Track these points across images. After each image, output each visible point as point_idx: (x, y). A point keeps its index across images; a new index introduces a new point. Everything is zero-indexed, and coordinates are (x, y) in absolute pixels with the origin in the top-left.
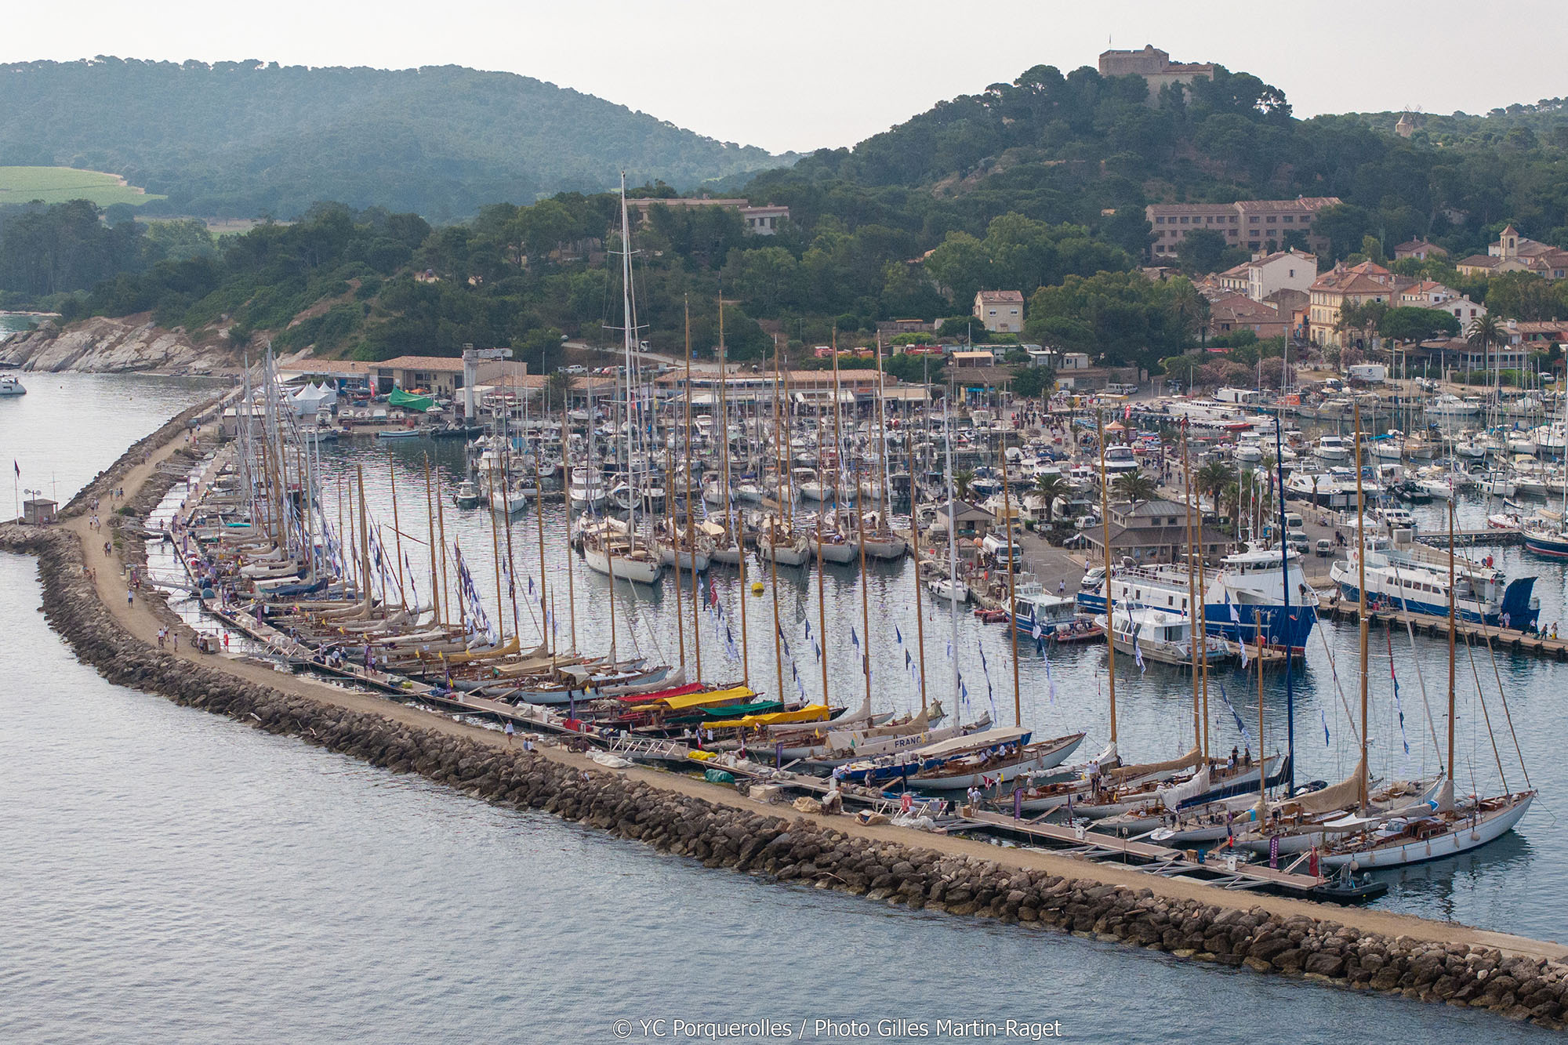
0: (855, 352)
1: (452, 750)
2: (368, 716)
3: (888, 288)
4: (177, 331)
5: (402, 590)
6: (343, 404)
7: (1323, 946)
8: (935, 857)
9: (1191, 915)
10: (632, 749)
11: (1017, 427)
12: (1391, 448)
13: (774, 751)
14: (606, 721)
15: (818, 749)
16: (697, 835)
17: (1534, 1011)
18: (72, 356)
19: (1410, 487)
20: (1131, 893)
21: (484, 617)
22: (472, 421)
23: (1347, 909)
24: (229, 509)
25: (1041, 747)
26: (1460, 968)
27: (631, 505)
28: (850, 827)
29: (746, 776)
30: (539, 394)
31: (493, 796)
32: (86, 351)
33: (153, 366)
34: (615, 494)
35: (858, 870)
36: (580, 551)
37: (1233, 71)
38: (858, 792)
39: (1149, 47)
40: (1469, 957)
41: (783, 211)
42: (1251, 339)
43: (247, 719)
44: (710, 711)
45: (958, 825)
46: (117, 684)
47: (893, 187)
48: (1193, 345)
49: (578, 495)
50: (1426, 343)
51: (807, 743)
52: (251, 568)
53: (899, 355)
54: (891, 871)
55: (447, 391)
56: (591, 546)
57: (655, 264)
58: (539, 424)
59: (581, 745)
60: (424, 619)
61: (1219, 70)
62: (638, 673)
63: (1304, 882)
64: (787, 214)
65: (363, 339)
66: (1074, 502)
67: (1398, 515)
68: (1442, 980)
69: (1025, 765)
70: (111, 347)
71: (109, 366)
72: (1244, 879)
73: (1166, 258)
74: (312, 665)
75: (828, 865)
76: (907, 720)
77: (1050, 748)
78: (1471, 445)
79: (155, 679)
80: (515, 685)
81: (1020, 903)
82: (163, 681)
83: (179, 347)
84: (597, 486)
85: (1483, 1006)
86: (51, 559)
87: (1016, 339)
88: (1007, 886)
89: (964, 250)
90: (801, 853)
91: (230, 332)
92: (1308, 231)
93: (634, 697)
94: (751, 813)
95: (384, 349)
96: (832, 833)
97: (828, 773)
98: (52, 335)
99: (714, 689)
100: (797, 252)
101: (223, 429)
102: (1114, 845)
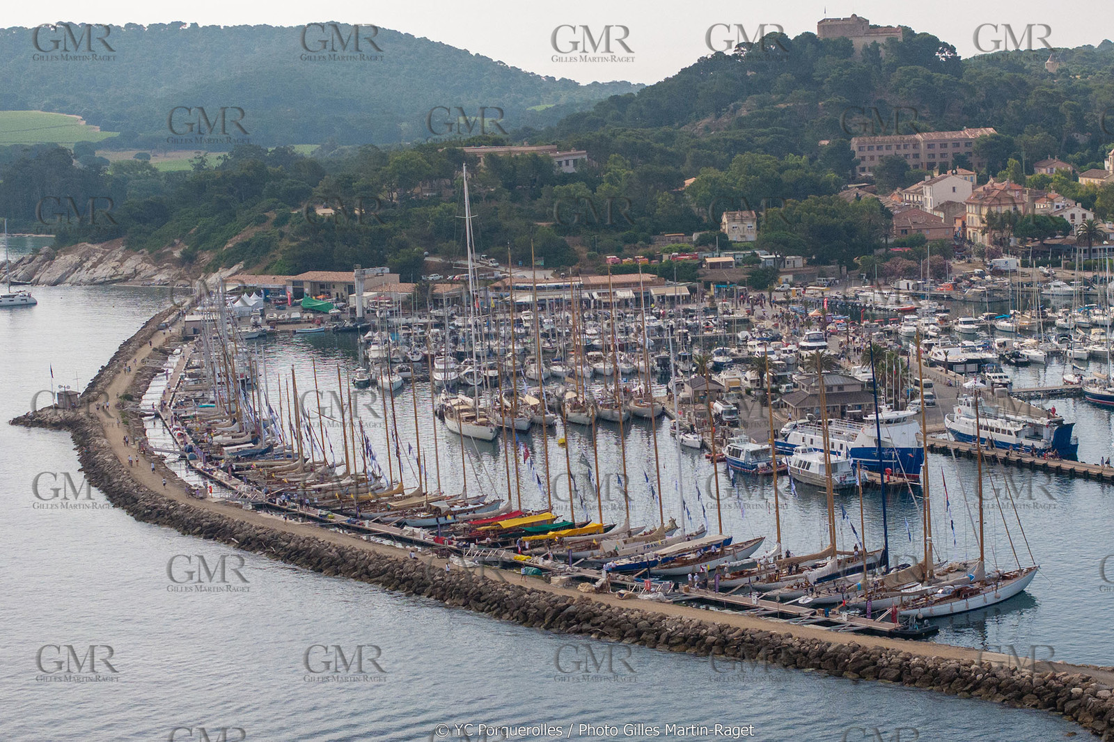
0: (635, 260)
1: (364, 559)
2: (308, 538)
3: (659, 211)
4: (143, 252)
5: (324, 453)
6: (268, 307)
7: (890, 664)
8: (663, 618)
9: (813, 648)
10: (477, 555)
11: (749, 314)
12: (1009, 325)
13: (567, 554)
14: (461, 537)
15: (595, 552)
16: (519, 608)
17: (1006, 697)
18: (66, 273)
19: (1016, 355)
20: (780, 636)
21: (380, 469)
22: (362, 320)
23: (908, 641)
24: (199, 394)
25: (737, 546)
26: (967, 674)
27: (475, 382)
28: (613, 601)
29: (550, 570)
30: (409, 297)
31: (391, 588)
32: (76, 269)
33: (126, 279)
34: (465, 375)
35: (616, 627)
36: (442, 417)
37: (917, 32)
38: (620, 578)
39: (854, 15)
40: (973, 667)
41: (583, 155)
42: (922, 241)
43: (229, 542)
44: (529, 529)
45: (680, 598)
46: (140, 521)
47: (665, 128)
48: (879, 246)
49: (438, 376)
50: (1048, 241)
51: (589, 548)
52: (219, 438)
53: (666, 262)
54: (636, 627)
55: (342, 296)
56: (449, 415)
57: (490, 197)
58: (410, 321)
59: (445, 554)
60: (340, 471)
61: (907, 31)
62: (481, 505)
63: (888, 626)
64: (585, 156)
65: (279, 257)
66: (779, 374)
67: (1000, 377)
68: (956, 681)
69: (723, 559)
70: (94, 266)
71: (94, 279)
72: (852, 626)
73: (866, 177)
74: (267, 504)
75: (598, 624)
76: (651, 532)
77: (742, 547)
78: (1066, 321)
79: (166, 517)
80: (401, 515)
81: (713, 644)
82: (171, 518)
83: (144, 265)
84: (452, 370)
85: (978, 696)
86: (81, 434)
87: (752, 246)
88: (706, 634)
89: (714, 181)
90: (582, 617)
91: (181, 253)
92: (970, 154)
93: (479, 521)
94: (551, 593)
95: (296, 265)
96: (601, 605)
97: (600, 568)
98: (50, 258)
99: (530, 514)
100: (593, 185)
101: (184, 330)
102: (774, 607)
